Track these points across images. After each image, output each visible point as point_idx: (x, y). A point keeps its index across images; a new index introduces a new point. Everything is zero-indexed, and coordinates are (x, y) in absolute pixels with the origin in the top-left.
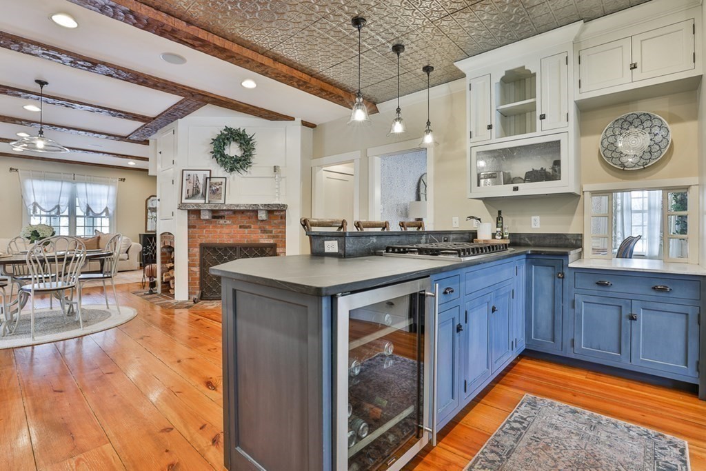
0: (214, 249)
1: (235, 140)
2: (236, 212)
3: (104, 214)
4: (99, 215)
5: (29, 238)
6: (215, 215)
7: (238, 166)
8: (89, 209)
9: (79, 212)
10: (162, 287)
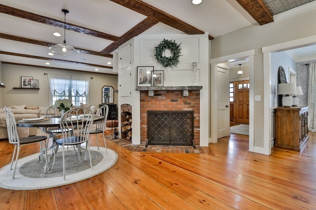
0: (156, 114)
1: (169, 48)
2: (169, 91)
3: (84, 95)
4: (81, 96)
5: (59, 108)
6: (156, 93)
7: (171, 63)
8: (77, 92)
9: (73, 94)
10: (122, 135)
